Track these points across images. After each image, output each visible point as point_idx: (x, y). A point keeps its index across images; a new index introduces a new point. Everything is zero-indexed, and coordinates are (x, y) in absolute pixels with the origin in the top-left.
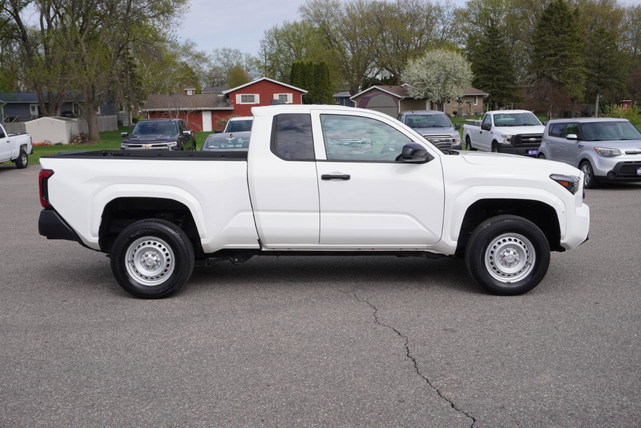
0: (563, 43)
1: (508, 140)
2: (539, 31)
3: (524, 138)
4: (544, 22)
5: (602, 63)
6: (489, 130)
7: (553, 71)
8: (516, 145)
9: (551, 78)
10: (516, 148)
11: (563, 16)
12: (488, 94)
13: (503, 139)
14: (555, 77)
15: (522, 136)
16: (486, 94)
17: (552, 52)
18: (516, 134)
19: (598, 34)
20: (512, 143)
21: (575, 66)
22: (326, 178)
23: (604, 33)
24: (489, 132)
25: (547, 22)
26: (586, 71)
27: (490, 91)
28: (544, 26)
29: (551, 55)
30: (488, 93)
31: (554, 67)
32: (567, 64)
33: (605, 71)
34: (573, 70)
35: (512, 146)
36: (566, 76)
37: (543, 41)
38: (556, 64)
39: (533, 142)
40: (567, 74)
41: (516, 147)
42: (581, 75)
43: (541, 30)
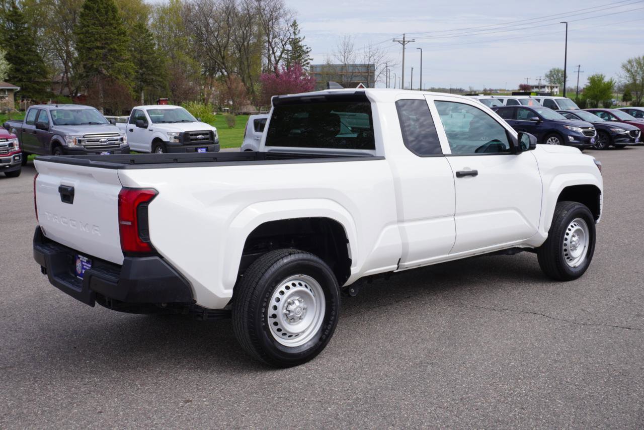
0: (111, 36)
1: (175, 138)
2: (82, 20)
3: (192, 135)
4: (87, 11)
5: (144, 59)
6: (146, 127)
7: (103, 64)
8: (185, 143)
9: (100, 73)
10: (186, 147)
11: (107, 7)
12: (19, 88)
13: (169, 137)
14: (104, 72)
15: (191, 133)
16: (17, 88)
17: (99, 44)
18: (184, 132)
19: (137, 28)
20: (180, 142)
21: (124, 61)
22: (459, 175)
23: (143, 28)
24: (146, 130)
25: (90, 11)
26: (134, 67)
27: (20, 84)
28: (87, 15)
29: (98, 48)
30: (18, 86)
31: (103, 61)
32: (117, 59)
33: (147, 68)
34: (123, 65)
35: (180, 144)
36: (116, 71)
37: (87, 32)
38: (105, 57)
39: (201, 140)
40: (117, 69)
41: (185, 145)
42: (131, 71)
43: (84, 20)
